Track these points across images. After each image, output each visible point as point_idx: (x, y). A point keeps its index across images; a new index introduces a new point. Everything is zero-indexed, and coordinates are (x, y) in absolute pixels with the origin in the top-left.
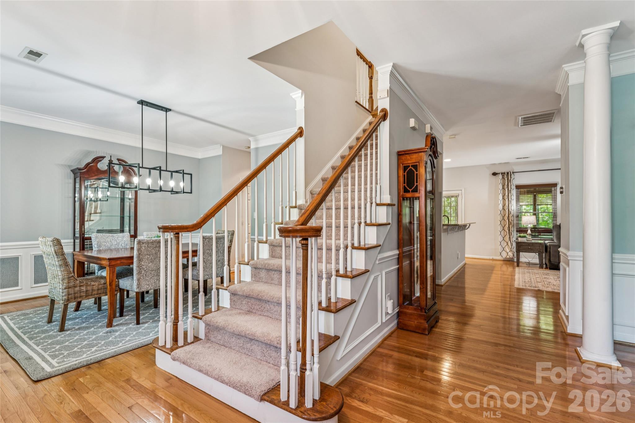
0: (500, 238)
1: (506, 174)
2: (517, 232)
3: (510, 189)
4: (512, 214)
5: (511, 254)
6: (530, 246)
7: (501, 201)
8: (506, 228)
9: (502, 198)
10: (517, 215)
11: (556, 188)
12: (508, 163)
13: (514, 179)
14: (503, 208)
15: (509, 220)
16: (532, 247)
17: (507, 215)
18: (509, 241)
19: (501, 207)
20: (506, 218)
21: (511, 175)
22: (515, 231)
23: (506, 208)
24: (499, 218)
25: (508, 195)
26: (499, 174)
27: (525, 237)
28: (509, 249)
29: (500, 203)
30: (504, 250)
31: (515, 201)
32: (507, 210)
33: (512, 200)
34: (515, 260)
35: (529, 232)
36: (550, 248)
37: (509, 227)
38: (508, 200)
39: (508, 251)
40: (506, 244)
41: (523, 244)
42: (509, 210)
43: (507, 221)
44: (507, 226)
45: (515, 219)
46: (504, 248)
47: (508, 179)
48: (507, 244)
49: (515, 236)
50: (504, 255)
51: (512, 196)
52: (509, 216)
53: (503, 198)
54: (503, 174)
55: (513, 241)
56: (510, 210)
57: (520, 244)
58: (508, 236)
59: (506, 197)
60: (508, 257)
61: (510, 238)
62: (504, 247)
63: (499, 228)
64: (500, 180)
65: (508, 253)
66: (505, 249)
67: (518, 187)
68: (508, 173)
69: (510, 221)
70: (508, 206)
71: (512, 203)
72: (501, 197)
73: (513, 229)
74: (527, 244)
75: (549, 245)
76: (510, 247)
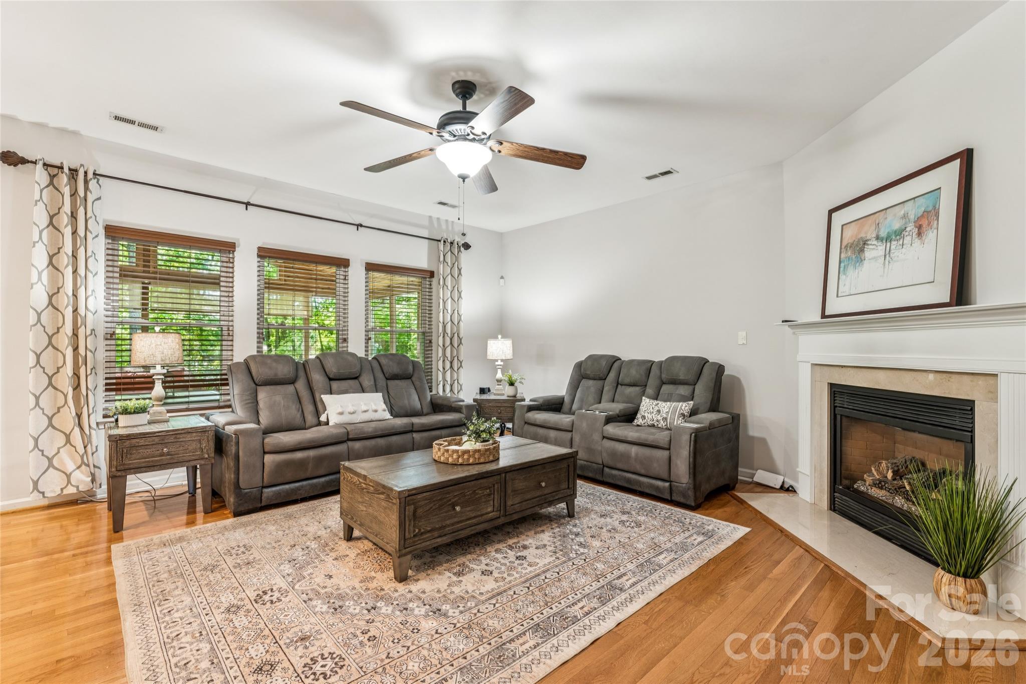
0: (35, 422)
1: (66, 170)
2: (107, 390)
3: (81, 231)
4: (89, 327)
5: (81, 479)
6: (166, 444)
7: (40, 274)
8: (64, 381)
9: (45, 260)
10: (110, 331)
11: (231, 256)
12: (75, 133)
13: (99, 199)
14: (50, 303)
15: (76, 349)
16: (173, 449)
17: (68, 329)
18: (77, 430)
19: (39, 295)
20: (64, 341)
21: (86, 182)
22: (101, 388)
23: (64, 300)
24: (34, 340)
25: (74, 256)
26: (35, 163)
27: (143, 410)
28: (73, 459)
29: (34, 278)
30: (51, 465)
31: (103, 282)
32: (70, 309)
33: (90, 275)
34: (102, 493)
35: (158, 390)
36: (238, 443)
37: (76, 375)
38: (75, 272)
39: (70, 466)
40: (62, 439)
41: (142, 442)
42: (75, 310)
43: (69, 353)
44: (69, 370)
45: (102, 344)
46: (50, 460)
47: (74, 194)
48: (68, 441)
49: (101, 405)
50: (53, 486)
51: (90, 261)
52: (75, 335)
53: (51, 263)
54: (53, 169)
55: (94, 425)
56: (82, 311)
57: (127, 443)
58: (70, 412)
59: (64, 260)
60: (71, 490)
61: (79, 416)
62: (50, 453)
63: (33, 381)
64: (37, 189)
65: (68, 476)
66: (55, 462)
67: (113, 232)
68: (73, 172)
69: (82, 351)
70: (75, 296)
71: (90, 287)
72: (40, 258)
73: (95, 380)
74: (157, 440)
75: (237, 433)
76: (81, 450)
